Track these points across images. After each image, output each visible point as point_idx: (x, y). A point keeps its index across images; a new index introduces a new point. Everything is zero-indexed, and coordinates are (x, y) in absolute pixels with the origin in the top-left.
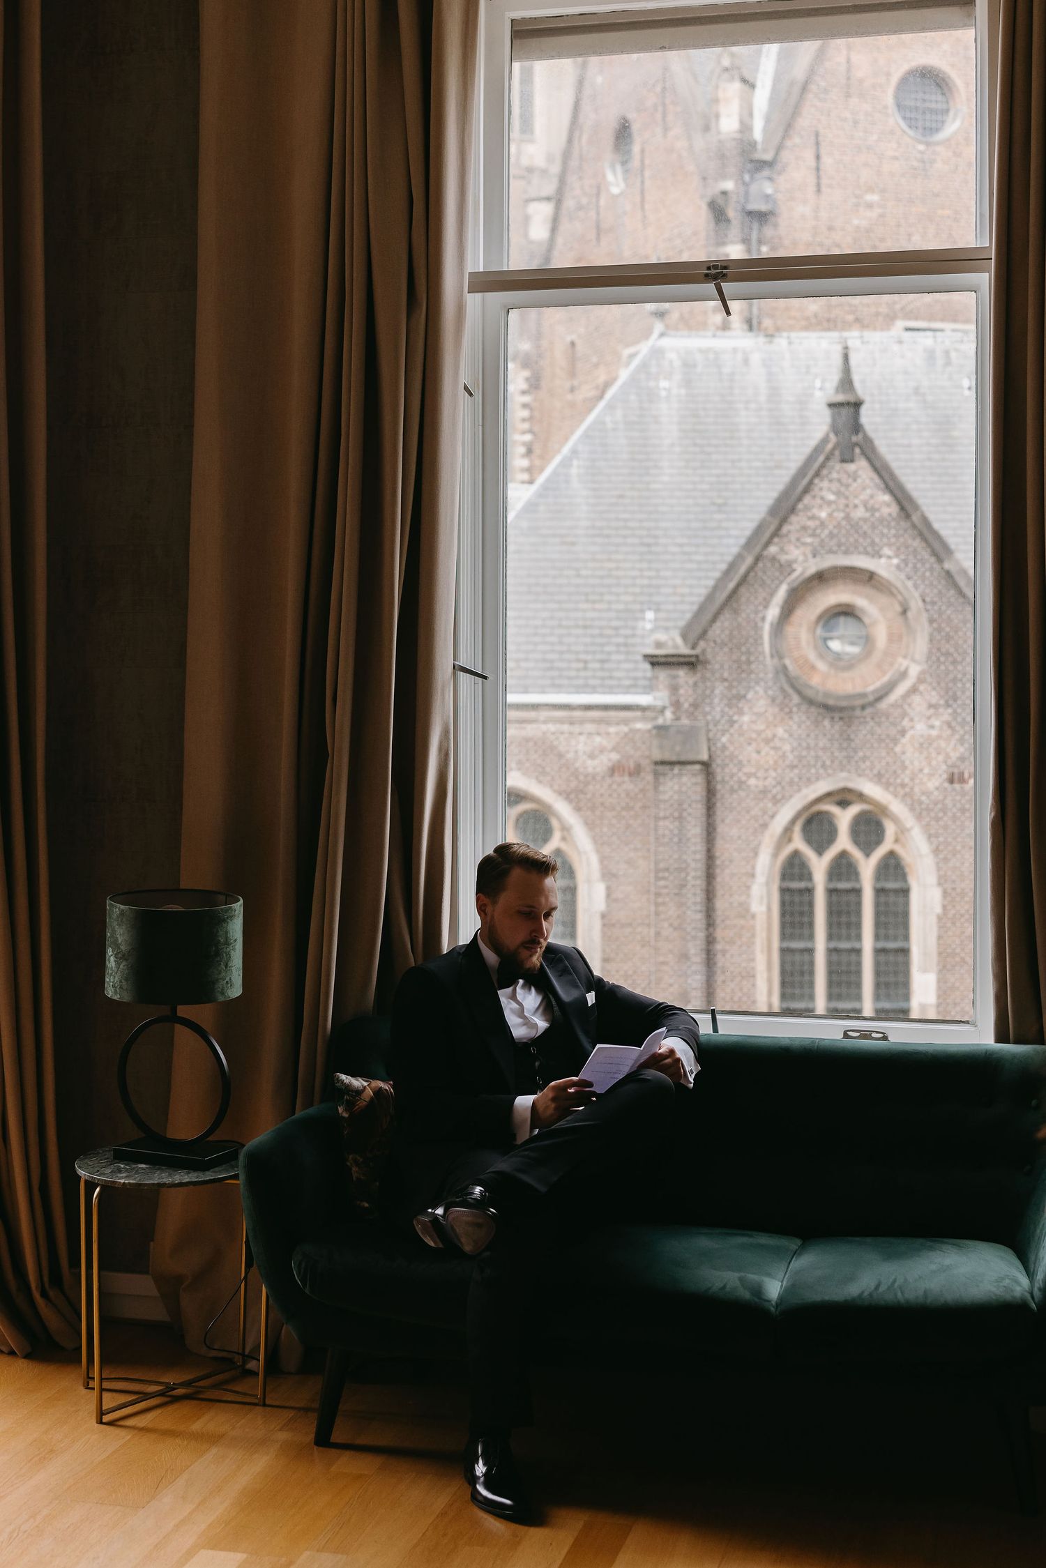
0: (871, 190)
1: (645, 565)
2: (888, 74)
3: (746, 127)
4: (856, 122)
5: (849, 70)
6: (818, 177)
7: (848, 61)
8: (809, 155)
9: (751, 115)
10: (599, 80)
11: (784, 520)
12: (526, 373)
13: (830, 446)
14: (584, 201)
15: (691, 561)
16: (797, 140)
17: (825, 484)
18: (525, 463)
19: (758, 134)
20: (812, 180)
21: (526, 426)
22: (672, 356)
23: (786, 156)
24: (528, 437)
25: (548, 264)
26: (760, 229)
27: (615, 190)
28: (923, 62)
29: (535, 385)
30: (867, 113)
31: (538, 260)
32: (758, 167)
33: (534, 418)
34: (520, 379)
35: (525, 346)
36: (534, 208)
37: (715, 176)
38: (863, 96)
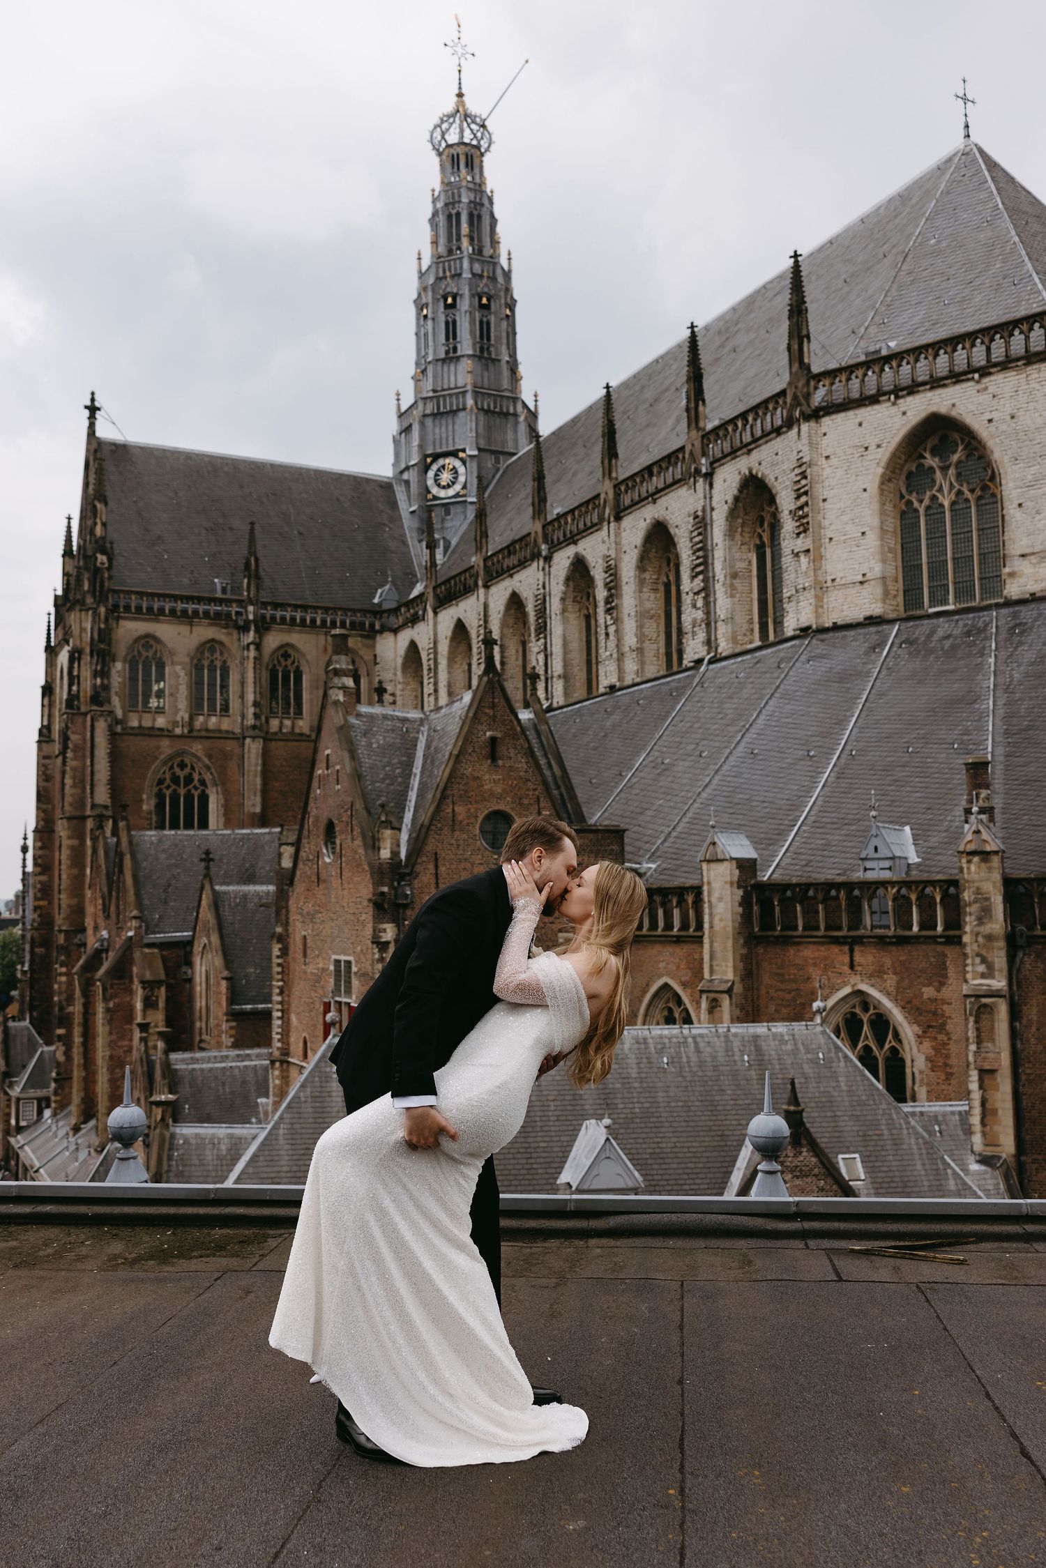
2: (476, 817)
3: (395, 854)
4: (458, 846)
5: (454, 816)
6: (437, 879)
7: (453, 810)
8: (431, 866)
9: (398, 846)
10: (318, 791)
12: (280, 946)
14: (311, 857)
16: (424, 859)
18: (279, 999)
19: (403, 855)
20: (433, 881)
21: (280, 977)
23: (418, 868)
24: (280, 983)
25: (291, 883)
26: (404, 912)
27: (327, 860)
28: (496, 808)
29: (284, 952)
30: (464, 840)
31: (286, 880)
32: (402, 877)
33: (285, 972)
34: (276, 949)
35: (279, 930)
36: (284, 848)
37: (377, 883)
38: (461, 830)
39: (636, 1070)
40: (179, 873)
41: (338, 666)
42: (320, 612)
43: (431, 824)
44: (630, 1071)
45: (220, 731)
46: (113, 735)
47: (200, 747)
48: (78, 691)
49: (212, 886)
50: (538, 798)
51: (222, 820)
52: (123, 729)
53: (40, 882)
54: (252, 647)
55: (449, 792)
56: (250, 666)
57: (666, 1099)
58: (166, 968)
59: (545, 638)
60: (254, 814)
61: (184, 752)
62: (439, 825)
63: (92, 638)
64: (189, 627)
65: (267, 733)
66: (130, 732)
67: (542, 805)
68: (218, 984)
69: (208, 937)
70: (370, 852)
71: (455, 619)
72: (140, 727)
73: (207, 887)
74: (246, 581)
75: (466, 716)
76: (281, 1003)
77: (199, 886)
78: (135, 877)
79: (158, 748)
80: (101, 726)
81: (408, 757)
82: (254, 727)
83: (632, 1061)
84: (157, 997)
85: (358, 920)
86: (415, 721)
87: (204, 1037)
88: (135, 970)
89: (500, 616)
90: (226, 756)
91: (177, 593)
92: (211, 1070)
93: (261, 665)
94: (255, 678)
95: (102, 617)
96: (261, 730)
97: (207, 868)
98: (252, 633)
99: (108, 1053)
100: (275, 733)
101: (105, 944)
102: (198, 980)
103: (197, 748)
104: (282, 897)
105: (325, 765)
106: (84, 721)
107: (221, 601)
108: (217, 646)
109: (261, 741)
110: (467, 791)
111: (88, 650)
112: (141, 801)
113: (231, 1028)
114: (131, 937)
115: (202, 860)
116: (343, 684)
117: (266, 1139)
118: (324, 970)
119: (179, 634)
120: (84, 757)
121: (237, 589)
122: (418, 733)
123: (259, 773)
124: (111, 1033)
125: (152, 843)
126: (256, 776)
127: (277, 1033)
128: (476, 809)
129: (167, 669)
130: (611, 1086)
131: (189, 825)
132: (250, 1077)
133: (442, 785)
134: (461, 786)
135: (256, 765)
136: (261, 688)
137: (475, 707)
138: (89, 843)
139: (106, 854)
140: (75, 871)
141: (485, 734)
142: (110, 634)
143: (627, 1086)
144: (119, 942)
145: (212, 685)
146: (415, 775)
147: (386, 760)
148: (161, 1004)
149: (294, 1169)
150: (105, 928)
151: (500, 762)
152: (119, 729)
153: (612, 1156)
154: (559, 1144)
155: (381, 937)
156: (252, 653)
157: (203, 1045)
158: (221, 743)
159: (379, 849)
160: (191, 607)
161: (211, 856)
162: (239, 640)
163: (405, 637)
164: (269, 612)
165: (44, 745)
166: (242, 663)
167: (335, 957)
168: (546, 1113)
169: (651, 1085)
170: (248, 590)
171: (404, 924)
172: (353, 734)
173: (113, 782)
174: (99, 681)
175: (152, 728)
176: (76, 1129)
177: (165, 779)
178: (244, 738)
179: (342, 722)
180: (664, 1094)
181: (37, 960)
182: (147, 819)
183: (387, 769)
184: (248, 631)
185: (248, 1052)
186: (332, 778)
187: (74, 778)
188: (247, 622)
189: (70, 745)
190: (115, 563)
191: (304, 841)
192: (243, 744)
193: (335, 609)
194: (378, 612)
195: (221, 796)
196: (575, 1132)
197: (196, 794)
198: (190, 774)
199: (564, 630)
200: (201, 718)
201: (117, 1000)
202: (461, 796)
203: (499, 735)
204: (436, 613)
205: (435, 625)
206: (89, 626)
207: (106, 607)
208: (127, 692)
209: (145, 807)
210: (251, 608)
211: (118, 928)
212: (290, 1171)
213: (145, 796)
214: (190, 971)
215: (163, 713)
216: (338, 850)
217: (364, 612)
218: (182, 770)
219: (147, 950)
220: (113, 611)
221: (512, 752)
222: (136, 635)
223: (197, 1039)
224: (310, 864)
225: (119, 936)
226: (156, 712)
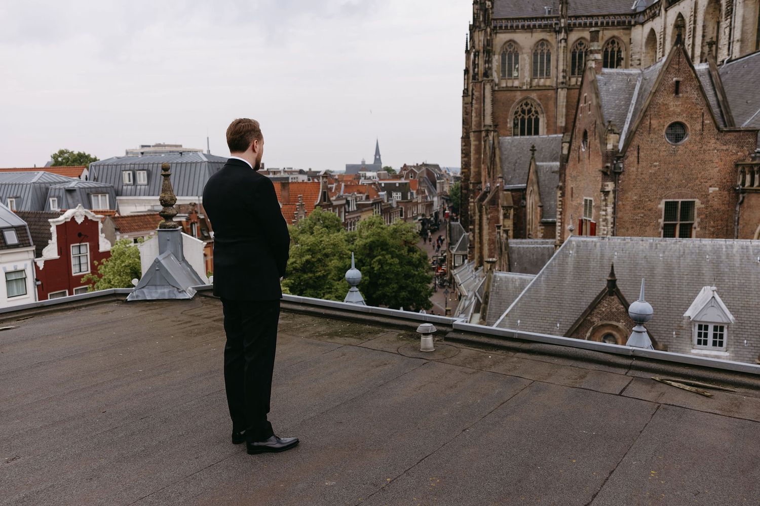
0: (656, 161)
1: (558, 310)
2: (664, 125)
4: (652, 141)
5: (650, 126)
6: (638, 159)
7: (650, 123)
8: (635, 153)
9: (619, 142)
10: (581, 115)
11: (592, 310)
12: (561, 192)
13: (606, 291)
14: (576, 149)
15: (571, 309)
16: (632, 149)
17: (604, 301)
18: (560, 217)
19: (620, 147)
20: (636, 160)
21: (560, 206)
22: (574, 243)
23: (627, 154)
24: (561, 210)
25: (567, 161)
26: (619, 176)
27: (583, 150)
28: (676, 120)
29: (563, 195)
30: (656, 138)
31: (565, 160)
32: (619, 158)
33: (563, 204)
34: (559, 193)
35: (561, 184)
36: (564, 144)
37: (605, 161)
38: (654, 133)
39: (739, 263)
40: (521, 157)
41: (592, 48)
42: (600, 18)
43: (636, 130)
44: (735, 263)
45: (545, 86)
46: (493, 91)
47: (535, 95)
48: (478, 71)
49: (535, 162)
50: (703, 114)
51: (546, 130)
52: (498, 88)
53: (464, 161)
54: (563, 41)
55: (649, 113)
56: (561, 51)
57: (756, 279)
58: (513, 200)
59: (731, 18)
60: (561, 127)
61: (527, 98)
62: (641, 131)
63: (484, 45)
64: (530, 34)
65: (569, 85)
66: (501, 89)
67: (705, 117)
68: (536, 209)
69: (533, 187)
70: (603, 145)
71: (678, 13)
72: (507, 87)
73: (533, 163)
74: (561, 6)
75: (662, 70)
76: (561, 219)
77: (529, 163)
78: (500, 159)
79: (515, 96)
80: (488, 88)
81: (630, 95)
82: (563, 83)
83: (737, 258)
84: (509, 214)
85: (596, 179)
86: (635, 75)
87: (530, 233)
88: (500, 201)
89: (704, 8)
90: (548, 98)
91: (525, 16)
92: (527, 248)
93: (567, 50)
94: (564, 57)
95: (489, 33)
96: (566, 84)
97: (533, 154)
98: (563, 34)
99: (488, 238)
100: (574, 85)
101: (489, 189)
102: (528, 206)
103: (534, 95)
104: (563, 168)
105: (584, 101)
106: (481, 86)
107: (547, 18)
108: (545, 42)
109: (566, 89)
110: (659, 112)
111: (482, 51)
112: (507, 122)
113: (542, 229)
114: (498, 187)
115: (531, 150)
116: (595, 58)
117: (535, 281)
118: (580, 204)
119: (526, 38)
120: (481, 103)
121: (556, 11)
122: (636, 81)
123: (564, 106)
124: (489, 229)
125: (509, 143)
126: (563, 108)
127: (559, 233)
128: (664, 122)
129: (520, 57)
130: (722, 270)
131: (529, 133)
132: (546, 252)
133: (644, 109)
134: (656, 110)
135: (563, 102)
136: (567, 62)
137: (667, 65)
138: (483, 143)
139: (489, 148)
140: (477, 156)
141: (672, 79)
142: (492, 42)
143: (732, 270)
144: (494, 188)
145: (542, 63)
146: (633, 104)
147: (617, 97)
148: (511, 217)
149: (547, 296)
150: (489, 182)
151: (681, 95)
152: (496, 88)
153: (715, 306)
154: (687, 297)
155: (605, 189)
156: (563, 44)
157: (530, 236)
158: (546, 92)
159: (607, 144)
160: (532, 23)
161: (535, 148)
162: (556, 38)
163: (647, 27)
164: (573, 21)
165: (465, 98)
166: (557, 50)
167: (585, 198)
168: (681, 281)
169: (748, 271)
170: (562, 11)
171: (618, 183)
172: (598, 84)
173: (493, 114)
174: (487, 65)
175: (512, 87)
176: (476, 269)
177: (518, 111)
178: (558, 89)
179: (593, 78)
180: (755, 276)
181: (464, 196)
182: (510, 131)
183: (617, 102)
184: (561, 33)
185: (547, 240)
186: (587, 108)
187: (476, 113)
188: (561, 28)
189: (474, 97)
190: (495, 5)
191: (573, 140)
192: (557, 92)
193: (609, 16)
194: (634, 14)
195: (545, 119)
196: (697, 292)
197: (533, 118)
198: (531, 108)
199: (744, 12)
200: (536, 80)
201: (492, 215)
202: (655, 115)
203: (681, 79)
204: (666, 11)
205: (666, 18)
206: (482, 38)
207: (490, 28)
208: (500, 70)
209: (508, 125)
210: (562, 20)
211: (494, 182)
212: (545, 297)
213: (508, 120)
214: (525, 202)
215: (518, 79)
216: (588, 145)
217: (625, 15)
218: (527, 106)
219: (505, 192)
220: (494, 30)
221: (689, 89)
222: (505, 40)
223: (528, 233)
224: (575, 152)
225: (494, 186)
226: (514, 79)
